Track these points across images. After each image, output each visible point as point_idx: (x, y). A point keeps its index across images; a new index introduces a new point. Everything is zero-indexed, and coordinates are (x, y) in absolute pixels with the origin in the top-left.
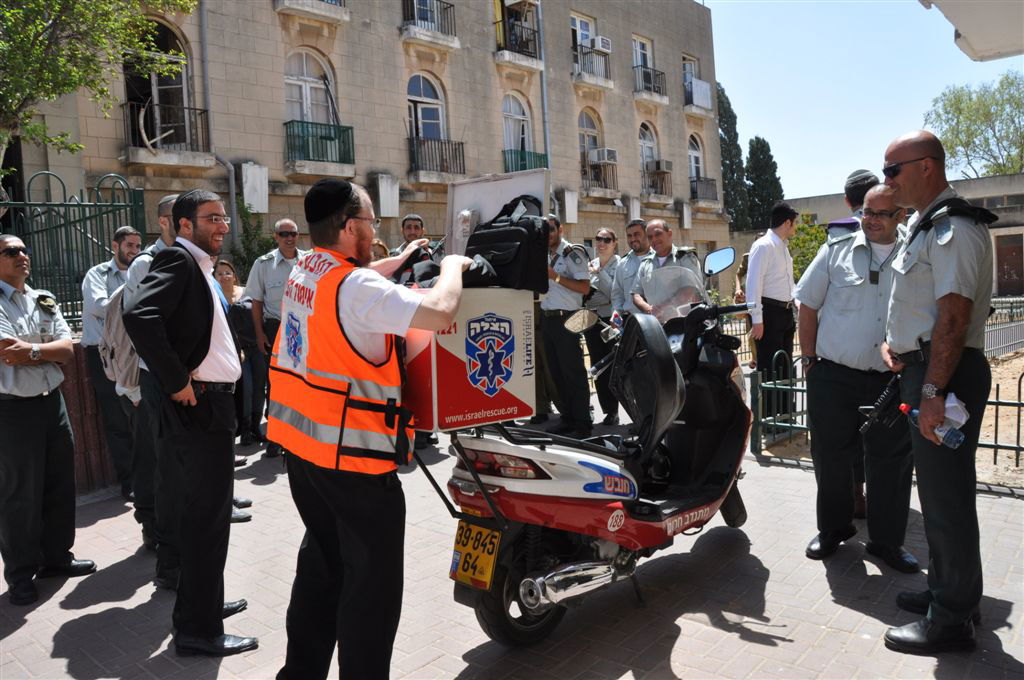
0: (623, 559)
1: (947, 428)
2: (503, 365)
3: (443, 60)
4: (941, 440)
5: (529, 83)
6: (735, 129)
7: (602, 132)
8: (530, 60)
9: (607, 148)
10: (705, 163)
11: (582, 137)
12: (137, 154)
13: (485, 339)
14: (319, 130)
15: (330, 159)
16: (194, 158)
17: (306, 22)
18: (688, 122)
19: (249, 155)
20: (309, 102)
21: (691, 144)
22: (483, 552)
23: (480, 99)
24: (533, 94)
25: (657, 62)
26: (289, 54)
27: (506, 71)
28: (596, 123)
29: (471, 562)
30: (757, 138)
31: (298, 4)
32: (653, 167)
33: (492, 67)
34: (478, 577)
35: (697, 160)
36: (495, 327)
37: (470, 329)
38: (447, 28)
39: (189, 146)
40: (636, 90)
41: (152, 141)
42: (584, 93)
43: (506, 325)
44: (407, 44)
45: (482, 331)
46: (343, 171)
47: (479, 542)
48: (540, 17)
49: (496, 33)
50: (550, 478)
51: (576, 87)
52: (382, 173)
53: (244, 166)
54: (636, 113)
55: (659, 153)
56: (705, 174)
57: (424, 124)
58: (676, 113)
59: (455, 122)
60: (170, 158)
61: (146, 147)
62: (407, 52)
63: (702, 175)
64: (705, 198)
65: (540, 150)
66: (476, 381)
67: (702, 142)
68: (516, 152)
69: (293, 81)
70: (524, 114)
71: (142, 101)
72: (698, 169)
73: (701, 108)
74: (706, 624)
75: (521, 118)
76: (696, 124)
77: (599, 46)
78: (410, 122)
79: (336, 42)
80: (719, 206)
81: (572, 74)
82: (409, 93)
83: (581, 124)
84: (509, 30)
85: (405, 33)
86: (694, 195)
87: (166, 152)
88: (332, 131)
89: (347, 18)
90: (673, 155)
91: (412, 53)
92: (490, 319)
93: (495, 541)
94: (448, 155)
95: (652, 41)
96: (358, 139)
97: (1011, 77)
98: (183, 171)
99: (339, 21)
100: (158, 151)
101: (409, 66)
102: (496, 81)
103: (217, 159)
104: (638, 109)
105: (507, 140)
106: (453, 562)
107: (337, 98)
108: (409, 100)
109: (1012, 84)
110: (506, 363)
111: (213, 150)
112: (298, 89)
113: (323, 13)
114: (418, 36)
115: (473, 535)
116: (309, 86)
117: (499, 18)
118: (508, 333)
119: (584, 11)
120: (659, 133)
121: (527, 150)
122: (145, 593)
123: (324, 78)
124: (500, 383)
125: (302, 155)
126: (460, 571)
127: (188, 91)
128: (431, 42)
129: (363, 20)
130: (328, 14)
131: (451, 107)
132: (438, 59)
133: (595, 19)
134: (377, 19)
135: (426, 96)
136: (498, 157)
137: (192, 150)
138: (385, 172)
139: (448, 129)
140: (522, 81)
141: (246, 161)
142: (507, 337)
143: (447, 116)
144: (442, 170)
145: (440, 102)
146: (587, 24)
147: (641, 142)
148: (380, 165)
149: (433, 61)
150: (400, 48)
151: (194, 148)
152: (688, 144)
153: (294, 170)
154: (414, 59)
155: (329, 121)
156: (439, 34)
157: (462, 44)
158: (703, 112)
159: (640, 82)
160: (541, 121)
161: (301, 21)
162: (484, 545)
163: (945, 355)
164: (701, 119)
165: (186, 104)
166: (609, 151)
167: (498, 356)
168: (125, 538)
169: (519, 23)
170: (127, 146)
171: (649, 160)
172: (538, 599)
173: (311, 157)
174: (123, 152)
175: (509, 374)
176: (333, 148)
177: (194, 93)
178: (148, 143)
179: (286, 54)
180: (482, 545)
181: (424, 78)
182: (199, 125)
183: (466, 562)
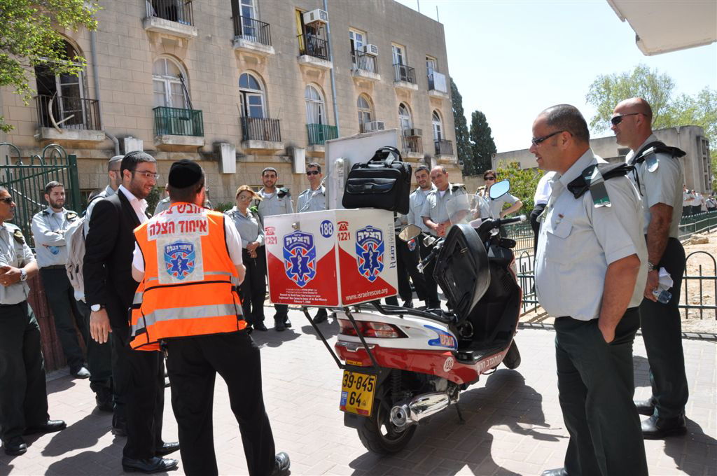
0: (450, 392)
1: (660, 290)
2: (378, 261)
3: (263, 62)
4: (657, 299)
5: (323, 77)
6: (461, 105)
7: (374, 110)
8: (323, 61)
9: (378, 121)
10: (444, 129)
11: (360, 114)
12: (48, 132)
13: (367, 243)
14: (178, 113)
15: (186, 133)
16: (90, 134)
17: (166, 37)
18: (432, 102)
19: (129, 132)
20: (170, 93)
21: (434, 117)
22: (365, 390)
23: (289, 89)
24: (326, 85)
25: (409, 61)
26: (155, 60)
27: (307, 69)
28: (369, 104)
29: (356, 398)
30: (476, 112)
31: (160, 24)
32: (409, 134)
33: (297, 67)
34: (362, 407)
35: (438, 127)
36: (373, 235)
37: (358, 237)
38: (265, 40)
39: (85, 126)
40: (395, 81)
41: (59, 123)
42: (360, 83)
43: (378, 233)
44: (237, 52)
45: (365, 238)
46: (196, 142)
47: (360, 384)
48: (329, 32)
49: (300, 43)
50: (407, 337)
51: (355, 80)
52: (223, 142)
53: (126, 140)
54: (396, 96)
55: (413, 124)
56: (444, 137)
57: (251, 107)
58: (423, 95)
59: (273, 105)
60: (72, 135)
61: (54, 127)
62: (238, 58)
63: (442, 138)
64: (445, 154)
65: (332, 124)
66: (363, 272)
67: (441, 115)
68: (316, 125)
69: (158, 79)
70: (320, 99)
71: (50, 94)
72: (439, 134)
73: (440, 92)
74: (509, 431)
75: (318, 101)
76: (437, 103)
77: (369, 51)
78: (242, 106)
79: (188, 51)
80: (455, 159)
81: (352, 70)
82: (240, 86)
83: (359, 105)
84: (307, 41)
85: (236, 44)
86: (438, 152)
87: (69, 130)
88: (188, 114)
89: (195, 34)
90: (422, 125)
91: (241, 58)
92: (369, 230)
93: (373, 382)
94: (269, 128)
95: (405, 47)
96: (206, 119)
97: (642, 67)
98: (81, 144)
99: (189, 36)
100: (63, 130)
101: (239, 67)
102: (300, 76)
103: (106, 135)
104: (398, 95)
105: (308, 117)
106: (342, 399)
107: (190, 90)
108: (240, 91)
109: (642, 72)
110: (380, 259)
111: (103, 129)
112: (161, 85)
113: (179, 31)
114: (245, 46)
115: (356, 379)
116: (170, 82)
117: (301, 33)
118: (380, 239)
119: (359, 27)
120: (412, 109)
121: (323, 123)
122: (107, 440)
123: (180, 76)
124: (377, 272)
125: (167, 131)
126: (348, 404)
127: (83, 87)
128: (254, 50)
129: (206, 35)
130: (182, 31)
131: (269, 94)
132: (259, 62)
133: (366, 32)
134: (216, 35)
135: (252, 88)
136: (303, 129)
137: (88, 129)
138: (225, 142)
139: (268, 110)
140: (318, 76)
141: (127, 136)
142: (380, 242)
143: (267, 101)
144: (265, 140)
145: (261, 92)
146: (360, 36)
147: (400, 117)
148: (221, 137)
149: (256, 63)
150: (233, 55)
151: (88, 127)
152: (432, 117)
153: (161, 141)
154: (243, 62)
155: (184, 106)
156: (260, 45)
157: (276, 51)
158: (441, 95)
159: (398, 75)
160: (332, 104)
161: (163, 37)
162: (365, 386)
163: (657, 243)
164: (439, 99)
165: (82, 96)
166: (379, 123)
167: (375, 255)
168: (81, 404)
169: (314, 36)
170: (40, 127)
171: (406, 128)
172: (405, 419)
173: (173, 133)
174: (37, 131)
175: (382, 266)
176: (188, 126)
177: (88, 88)
178: (56, 124)
179: (153, 59)
180: (363, 386)
181: (250, 75)
182: (92, 111)
183: (352, 398)
